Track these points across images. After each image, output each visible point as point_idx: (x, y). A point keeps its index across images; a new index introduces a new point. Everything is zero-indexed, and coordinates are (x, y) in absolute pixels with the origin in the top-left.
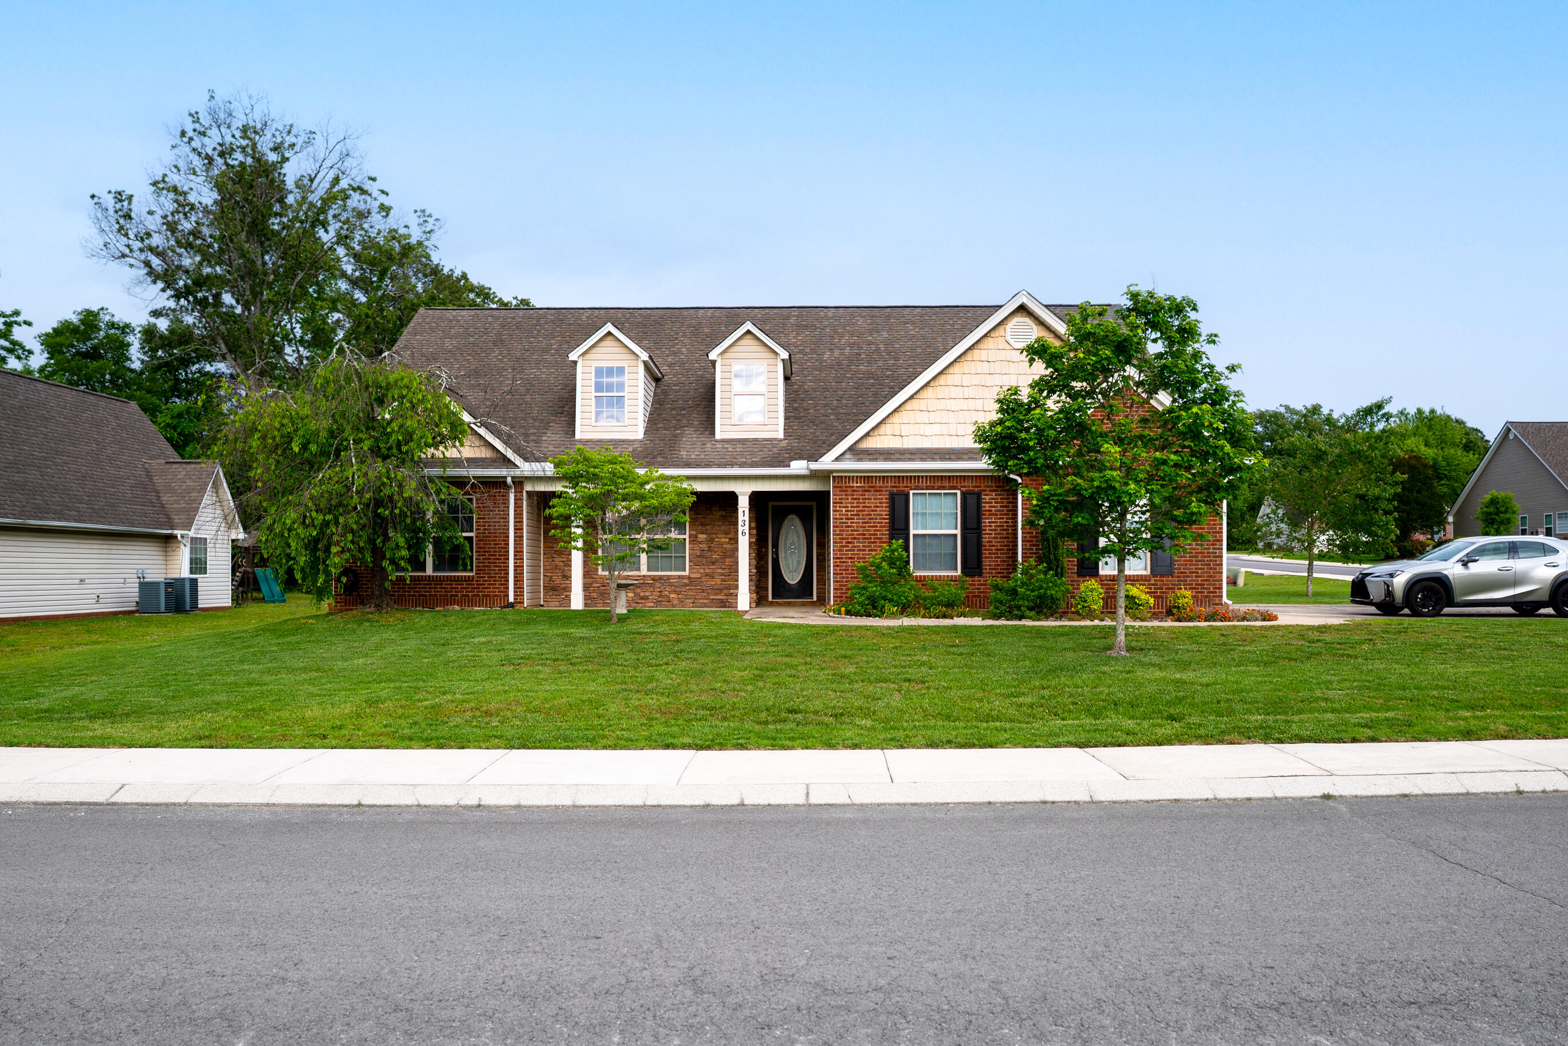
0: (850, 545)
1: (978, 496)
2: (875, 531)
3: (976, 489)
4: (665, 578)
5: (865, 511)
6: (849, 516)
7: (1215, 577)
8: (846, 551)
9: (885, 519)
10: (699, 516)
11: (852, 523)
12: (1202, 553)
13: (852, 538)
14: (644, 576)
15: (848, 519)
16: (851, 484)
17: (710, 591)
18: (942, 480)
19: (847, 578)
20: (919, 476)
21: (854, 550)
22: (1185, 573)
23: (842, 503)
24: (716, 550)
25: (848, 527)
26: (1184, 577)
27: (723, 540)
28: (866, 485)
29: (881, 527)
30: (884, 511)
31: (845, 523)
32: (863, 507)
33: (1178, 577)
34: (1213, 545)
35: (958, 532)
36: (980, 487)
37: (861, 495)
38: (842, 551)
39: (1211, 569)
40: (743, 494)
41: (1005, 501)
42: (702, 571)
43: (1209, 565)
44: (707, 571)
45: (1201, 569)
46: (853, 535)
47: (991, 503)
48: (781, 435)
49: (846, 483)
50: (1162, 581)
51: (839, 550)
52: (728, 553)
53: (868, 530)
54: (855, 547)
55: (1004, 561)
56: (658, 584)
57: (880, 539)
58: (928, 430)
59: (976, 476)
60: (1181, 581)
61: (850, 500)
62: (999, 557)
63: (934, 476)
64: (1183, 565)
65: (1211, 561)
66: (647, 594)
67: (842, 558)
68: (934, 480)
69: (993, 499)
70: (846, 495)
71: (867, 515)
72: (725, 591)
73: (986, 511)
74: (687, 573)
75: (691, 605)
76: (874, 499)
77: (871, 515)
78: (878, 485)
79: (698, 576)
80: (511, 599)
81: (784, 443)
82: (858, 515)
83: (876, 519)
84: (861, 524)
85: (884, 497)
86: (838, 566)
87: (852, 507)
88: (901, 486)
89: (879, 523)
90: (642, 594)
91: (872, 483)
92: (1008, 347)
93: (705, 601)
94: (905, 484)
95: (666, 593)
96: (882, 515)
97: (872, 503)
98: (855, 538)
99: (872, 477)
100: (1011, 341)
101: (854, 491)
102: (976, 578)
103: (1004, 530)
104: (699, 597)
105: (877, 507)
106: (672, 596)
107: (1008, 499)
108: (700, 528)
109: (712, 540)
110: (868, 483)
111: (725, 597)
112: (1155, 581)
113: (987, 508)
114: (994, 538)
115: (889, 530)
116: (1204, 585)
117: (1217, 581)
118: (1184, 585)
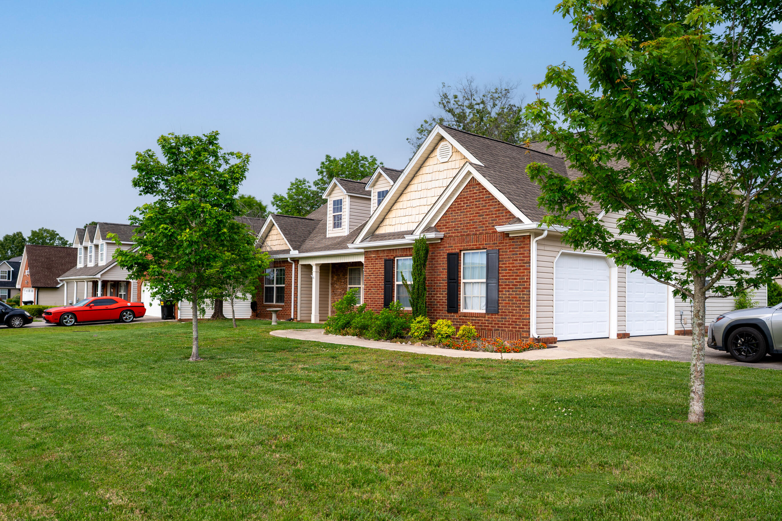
0: (370, 291)
2: (379, 282)
5: (376, 271)
6: (370, 274)
7: (524, 316)
8: (369, 294)
9: (383, 275)
11: (371, 278)
15: (369, 276)
16: (371, 255)
21: (371, 294)
22: (505, 312)
23: (367, 266)
25: (369, 280)
26: (505, 315)
28: (376, 255)
29: (381, 280)
30: (382, 271)
31: (368, 278)
32: (375, 268)
33: (501, 315)
37: (374, 261)
38: (367, 294)
39: (521, 310)
43: (520, 307)
45: (515, 310)
46: (371, 285)
49: (369, 255)
50: (492, 318)
53: (376, 282)
54: (372, 292)
57: (381, 287)
60: (503, 318)
61: (370, 265)
64: (504, 306)
67: (367, 299)
70: (369, 261)
71: (377, 273)
76: (379, 263)
78: (381, 255)
80: (292, 317)
82: (373, 273)
83: (380, 275)
84: (373, 279)
85: (383, 262)
86: (366, 303)
87: (371, 268)
89: (381, 278)
91: (379, 254)
92: (438, 162)
94: (391, 254)
96: (381, 273)
97: (379, 266)
98: (372, 287)
99: (379, 250)
101: (372, 259)
105: (380, 268)
112: (488, 318)
115: (384, 282)
116: (516, 322)
117: (525, 319)
118: (505, 321)
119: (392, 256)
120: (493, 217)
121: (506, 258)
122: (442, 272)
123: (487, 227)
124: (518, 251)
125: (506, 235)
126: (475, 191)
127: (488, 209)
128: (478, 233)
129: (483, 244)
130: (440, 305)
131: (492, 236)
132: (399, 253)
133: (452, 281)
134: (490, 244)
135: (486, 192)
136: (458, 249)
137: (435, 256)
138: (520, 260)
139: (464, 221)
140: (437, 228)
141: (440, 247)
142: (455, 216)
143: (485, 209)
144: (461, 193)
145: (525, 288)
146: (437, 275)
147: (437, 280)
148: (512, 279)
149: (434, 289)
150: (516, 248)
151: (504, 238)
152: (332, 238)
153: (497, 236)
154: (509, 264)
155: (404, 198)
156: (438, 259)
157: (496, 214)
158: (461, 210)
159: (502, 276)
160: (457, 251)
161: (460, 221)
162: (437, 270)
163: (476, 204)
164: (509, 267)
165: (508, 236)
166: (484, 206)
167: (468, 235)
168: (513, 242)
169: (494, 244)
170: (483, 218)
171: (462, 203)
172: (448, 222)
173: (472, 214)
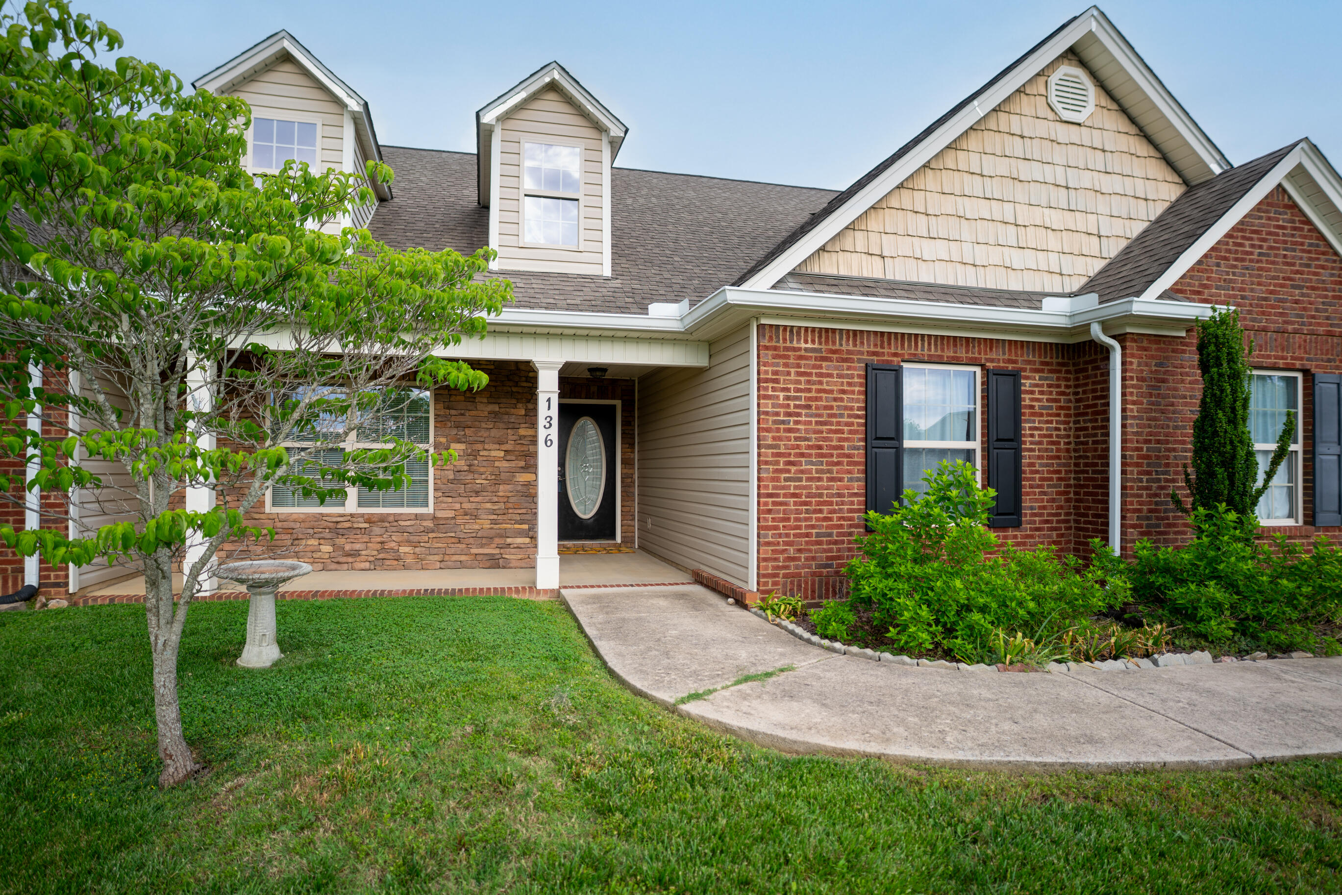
0: (793, 469)
1: (1015, 376)
2: (840, 440)
3: (1010, 367)
4: (391, 519)
5: (820, 399)
6: (792, 410)
8: (786, 480)
9: (858, 417)
10: (453, 412)
11: (797, 423)
13: (796, 455)
14: (352, 515)
15: (789, 414)
16: (795, 344)
17: (471, 541)
18: (955, 346)
19: (788, 535)
20: (916, 335)
21: (800, 480)
23: (776, 381)
24: (482, 470)
25: (790, 430)
27: (493, 453)
28: (823, 347)
29: (850, 432)
30: (855, 401)
31: (783, 422)
32: (819, 391)
35: (976, 445)
36: (1015, 362)
37: (814, 367)
38: (777, 479)
40: (549, 366)
41: (1054, 390)
42: (458, 506)
44: (466, 506)
46: (798, 447)
47: (1032, 392)
48: (607, 272)
49: (785, 340)
51: (773, 479)
52: (503, 476)
53: (825, 439)
54: (802, 472)
55: (1053, 500)
56: (377, 530)
57: (848, 456)
58: (929, 249)
59: (1010, 341)
61: (793, 377)
62: (1045, 493)
63: (942, 337)
66: (357, 546)
67: (777, 495)
68: (942, 344)
69: (1037, 385)
70: (786, 365)
71: (826, 408)
72: (497, 541)
73: (1026, 407)
74: (430, 509)
75: (438, 565)
76: (840, 376)
77: (831, 408)
78: (844, 347)
79: (451, 514)
81: (617, 283)
82: (809, 407)
83: (842, 416)
84: (813, 426)
85: (857, 372)
86: (769, 511)
87: (797, 390)
88: (887, 353)
89: (847, 424)
90: (348, 547)
91: (834, 343)
92: (1051, 115)
93: (463, 558)
94: (893, 350)
95: (393, 545)
96: (852, 409)
97: (835, 384)
98: (802, 455)
99: (834, 330)
100: (1058, 107)
101: (801, 357)
102: (1010, 532)
103: (1053, 443)
104: (452, 551)
105: (843, 392)
106: (403, 549)
107: (1058, 386)
108: (454, 431)
109: (475, 454)
110: (827, 342)
111: (497, 551)
113: (1027, 402)
114: (1039, 457)
115: (866, 440)
119: (895, 355)
120: (1326, 297)
123: (1313, 317)
126: (1282, 224)
127: (1316, 274)
128: (1288, 328)
129: (1298, 359)
131: (1322, 342)
132: (923, 350)
134: (1314, 360)
135: (1309, 230)
137: (1166, 372)
139: (1252, 290)
140: (1176, 295)
142: (1228, 273)
143: (1309, 273)
146: (1176, 427)
147: (1176, 442)
149: (1167, 465)
158: (1243, 260)
161: (1242, 289)
163: (1285, 256)
166: (1305, 265)
167: (1260, 329)
170: (1302, 295)
171: (1247, 243)
172: (1206, 286)
173: (1274, 278)
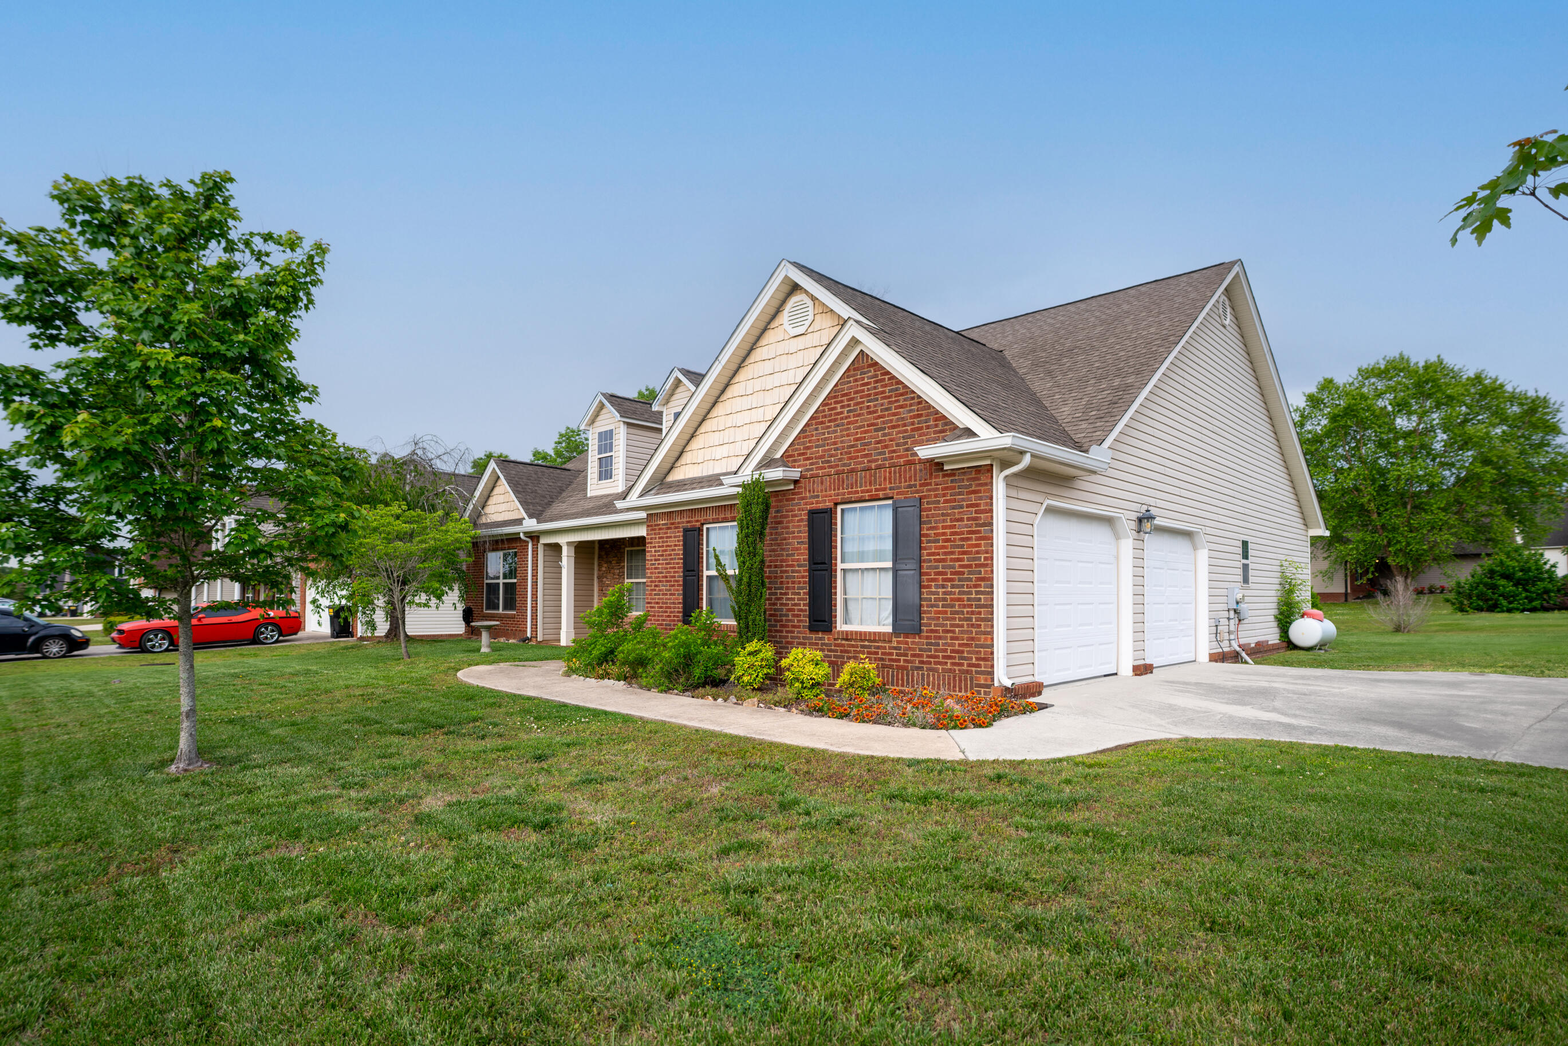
0: (657, 589)
2: (674, 572)
5: (667, 551)
6: (657, 557)
7: (979, 640)
8: (655, 594)
9: (681, 559)
11: (658, 564)
12: (959, 600)
15: (656, 560)
16: (658, 522)
18: (724, 510)
20: (709, 507)
21: (660, 595)
22: (937, 631)
23: (651, 543)
25: (656, 569)
26: (936, 638)
28: (668, 521)
29: (678, 568)
31: (654, 564)
32: (666, 546)
33: (928, 638)
34: (976, 586)
37: (664, 533)
38: (651, 594)
39: (972, 625)
43: (970, 619)
45: (958, 626)
46: (659, 577)
49: (654, 520)
50: (907, 643)
53: (669, 572)
54: (660, 591)
57: (678, 581)
58: (719, 453)
60: (931, 644)
61: (657, 540)
63: (718, 507)
64: (933, 619)
65: (973, 613)
67: (651, 603)
68: (718, 510)
70: (654, 533)
71: (669, 555)
76: (673, 536)
78: (676, 520)
80: (529, 635)
82: (663, 555)
83: (675, 559)
84: (664, 566)
85: (679, 533)
87: (659, 547)
88: (693, 520)
89: (677, 563)
91: (673, 518)
92: (787, 335)
94: (698, 518)
96: (679, 555)
97: (673, 541)
98: (660, 581)
99: (672, 511)
100: (789, 328)
101: (659, 528)
105: (676, 545)
110: (670, 518)
112: (898, 642)
115: (683, 572)
116: (963, 652)
117: (982, 646)
118: (936, 651)
119: (697, 521)
120: (906, 431)
121: (938, 515)
122: (797, 549)
123: (894, 451)
124: (963, 500)
125: (936, 465)
126: (866, 380)
127: (894, 414)
128: (873, 465)
129: (885, 489)
130: (794, 615)
131: (905, 471)
132: (711, 516)
133: (819, 567)
134: (900, 488)
135: (889, 379)
136: (830, 501)
137: (781, 517)
138: (968, 519)
139: (842, 442)
140: (787, 460)
141: (793, 499)
142: (824, 434)
143: (889, 415)
144: (836, 385)
145: (983, 579)
146: (787, 555)
147: (787, 566)
148: (952, 560)
149: (782, 583)
150: (960, 494)
151: (931, 474)
152: (596, 497)
153: (915, 469)
154: (944, 527)
155: (720, 410)
156: (788, 522)
157: (913, 424)
158: (835, 420)
159: (929, 554)
160: (829, 504)
161: (835, 443)
162: (787, 544)
163: (868, 407)
164: (944, 534)
165: (942, 470)
166: (887, 409)
167: (852, 471)
168: (952, 481)
169: (910, 486)
170: (884, 435)
171: (838, 406)
172: (808, 448)
173: (860, 427)
